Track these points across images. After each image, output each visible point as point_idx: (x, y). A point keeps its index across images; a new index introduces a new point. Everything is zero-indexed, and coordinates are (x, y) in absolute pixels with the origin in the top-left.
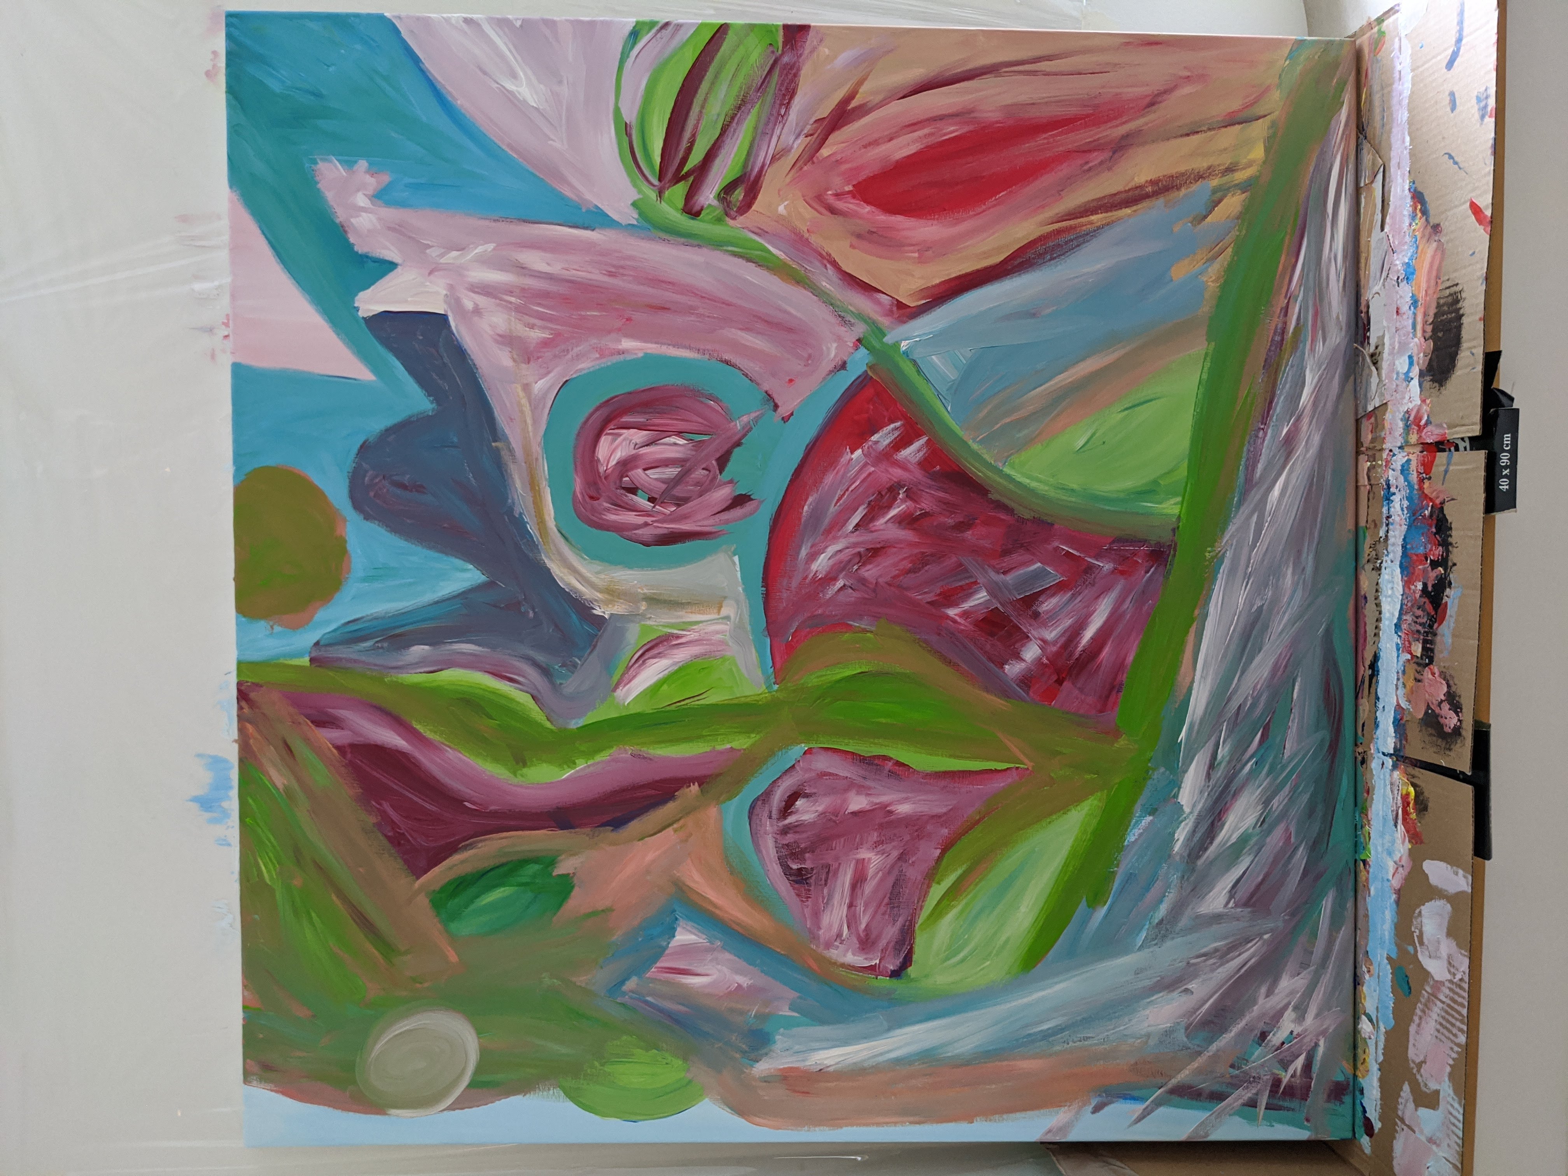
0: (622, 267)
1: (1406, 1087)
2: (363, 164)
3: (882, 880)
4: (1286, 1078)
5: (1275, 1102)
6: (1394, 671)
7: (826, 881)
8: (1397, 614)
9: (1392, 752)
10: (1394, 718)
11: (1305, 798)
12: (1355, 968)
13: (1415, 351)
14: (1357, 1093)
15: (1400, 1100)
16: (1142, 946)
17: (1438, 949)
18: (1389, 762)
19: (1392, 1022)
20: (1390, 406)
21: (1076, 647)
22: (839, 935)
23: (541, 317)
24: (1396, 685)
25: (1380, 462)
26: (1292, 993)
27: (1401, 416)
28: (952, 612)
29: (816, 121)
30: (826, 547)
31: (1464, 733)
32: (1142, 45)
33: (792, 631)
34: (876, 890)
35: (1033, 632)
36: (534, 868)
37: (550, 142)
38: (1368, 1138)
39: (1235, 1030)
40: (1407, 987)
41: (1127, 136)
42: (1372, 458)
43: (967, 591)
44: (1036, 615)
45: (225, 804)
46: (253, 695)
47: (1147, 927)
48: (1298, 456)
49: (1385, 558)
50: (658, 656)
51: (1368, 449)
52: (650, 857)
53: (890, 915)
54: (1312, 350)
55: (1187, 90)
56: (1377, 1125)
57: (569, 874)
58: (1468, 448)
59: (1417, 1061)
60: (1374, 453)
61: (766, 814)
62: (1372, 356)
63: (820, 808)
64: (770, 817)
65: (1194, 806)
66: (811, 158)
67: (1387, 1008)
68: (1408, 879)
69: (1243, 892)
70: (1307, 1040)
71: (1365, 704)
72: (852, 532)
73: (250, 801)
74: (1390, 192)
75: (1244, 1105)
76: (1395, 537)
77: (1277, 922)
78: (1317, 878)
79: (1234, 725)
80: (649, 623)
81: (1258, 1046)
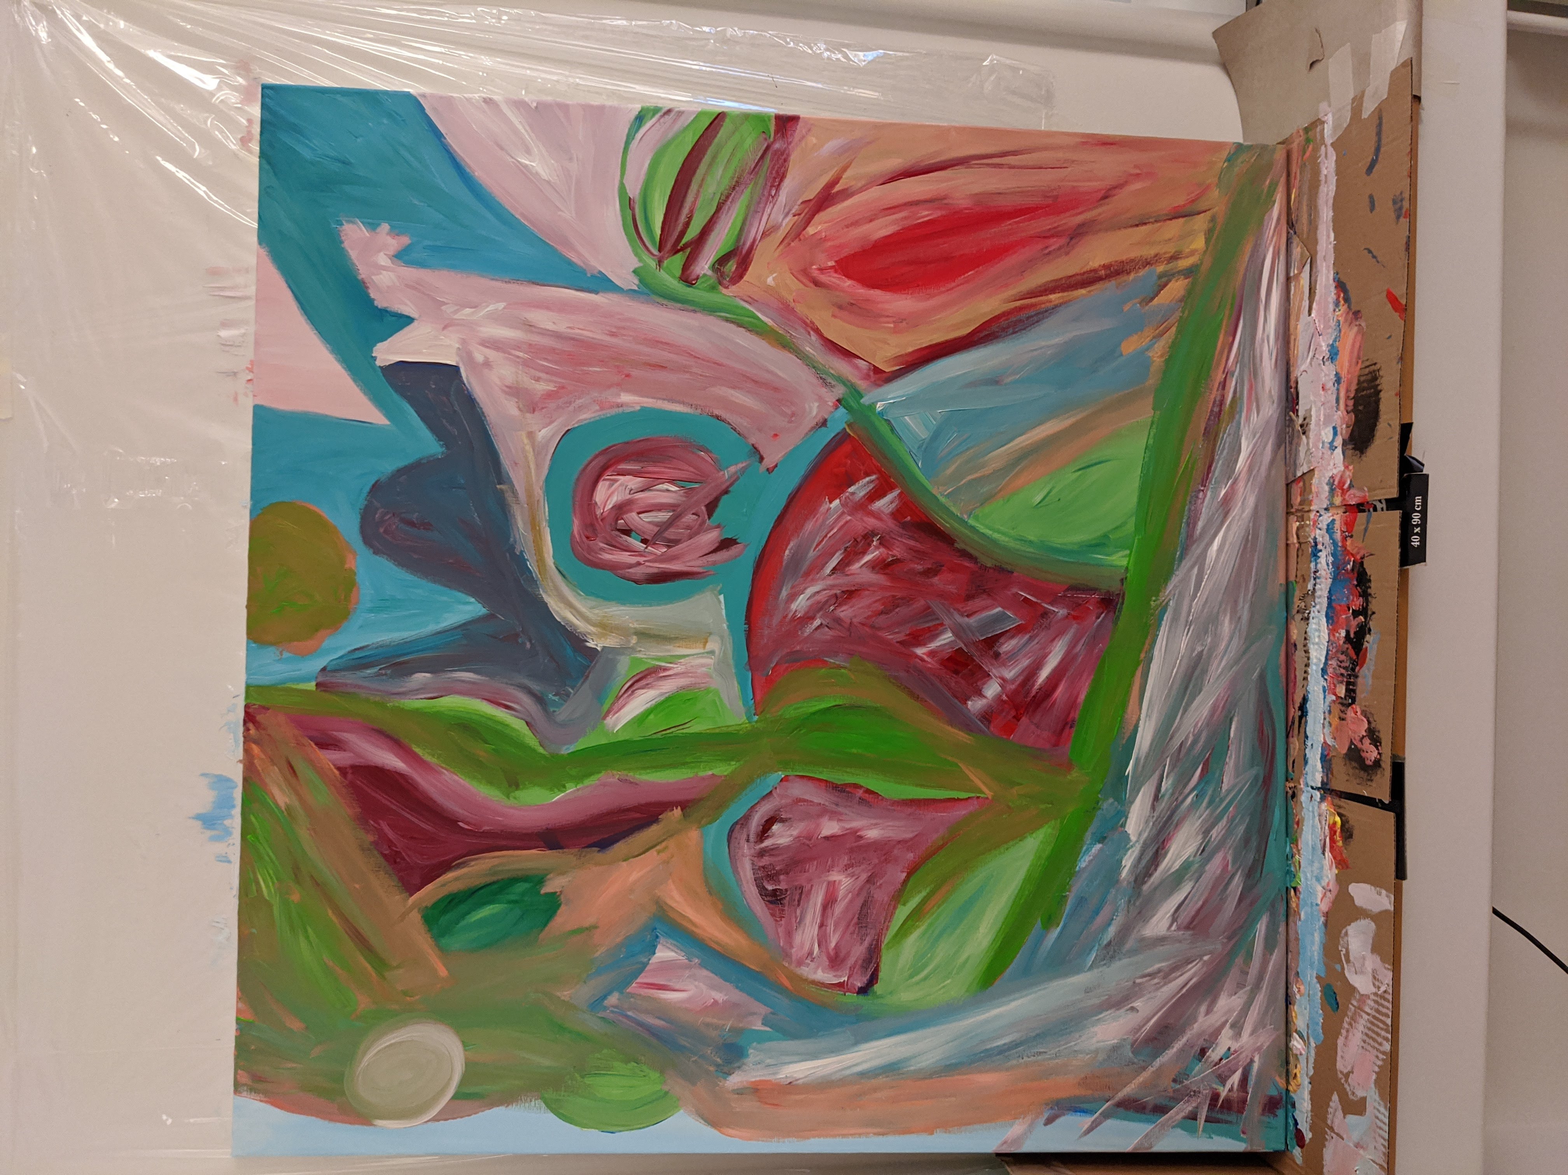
0: (624, 328)
1: (1335, 1097)
2: (385, 227)
3: (851, 901)
4: (1224, 1093)
5: (1214, 1115)
6: (1321, 711)
7: (799, 901)
8: (1323, 660)
9: (1319, 785)
10: (1322, 754)
11: (1241, 829)
12: (1287, 988)
13: (1339, 422)
14: (1289, 1107)
15: (1330, 1110)
16: (1091, 965)
17: (1363, 965)
18: (1317, 795)
19: (1322, 1037)
20: (1316, 472)
21: (1033, 685)
22: (810, 953)
23: (548, 371)
24: (1323, 724)
25: (1308, 522)
26: (1230, 1011)
27: (1326, 481)
28: (920, 651)
29: (804, 202)
30: (805, 589)
31: (1383, 764)
32: (1097, 145)
33: (772, 665)
34: (847, 909)
35: (994, 670)
36: (523, 886)
37: (560, 213)
38: (1299, 1149)
39: (1177, 1046)
40: (1334, 1002)
41: (1082, 225)
42: (1301, 519)
43: (933, 632)
44: (997, 655)
45: (227, 822)
46: (259, 718)
47: (1096, 948)
48: (1235, 516)
49: (1312, 609)
50: (647, 686)
51: (1297, 511)
52: (634, 876)
53: (858, 934)
54: (1248, 419)
55: (1137, 186)
56: (1308, 1136)
57: (555, 893)
58: (1385, 508)
59: (1345, 1071)
60: (1302, 514)
61: (745, 836)
62: (1301, 425)
63: (795, 833)
64: (748, 841)
65: (1140, 835)
66: (798, 236)
67: (1317, 1024)
68: (1335, 902)
69: (1185, 916)
70: (1244, 1055)
71: (1295, 743)
72: (830, 575)
73: (252, 819)
74: (1316, 281)
75: (1185, 1118)
76: (1321, 589)
77: (1217, 945)
78: (1252, 904)
79: (1177, 760)
80: (639, 655)
81: (1196, 1061)
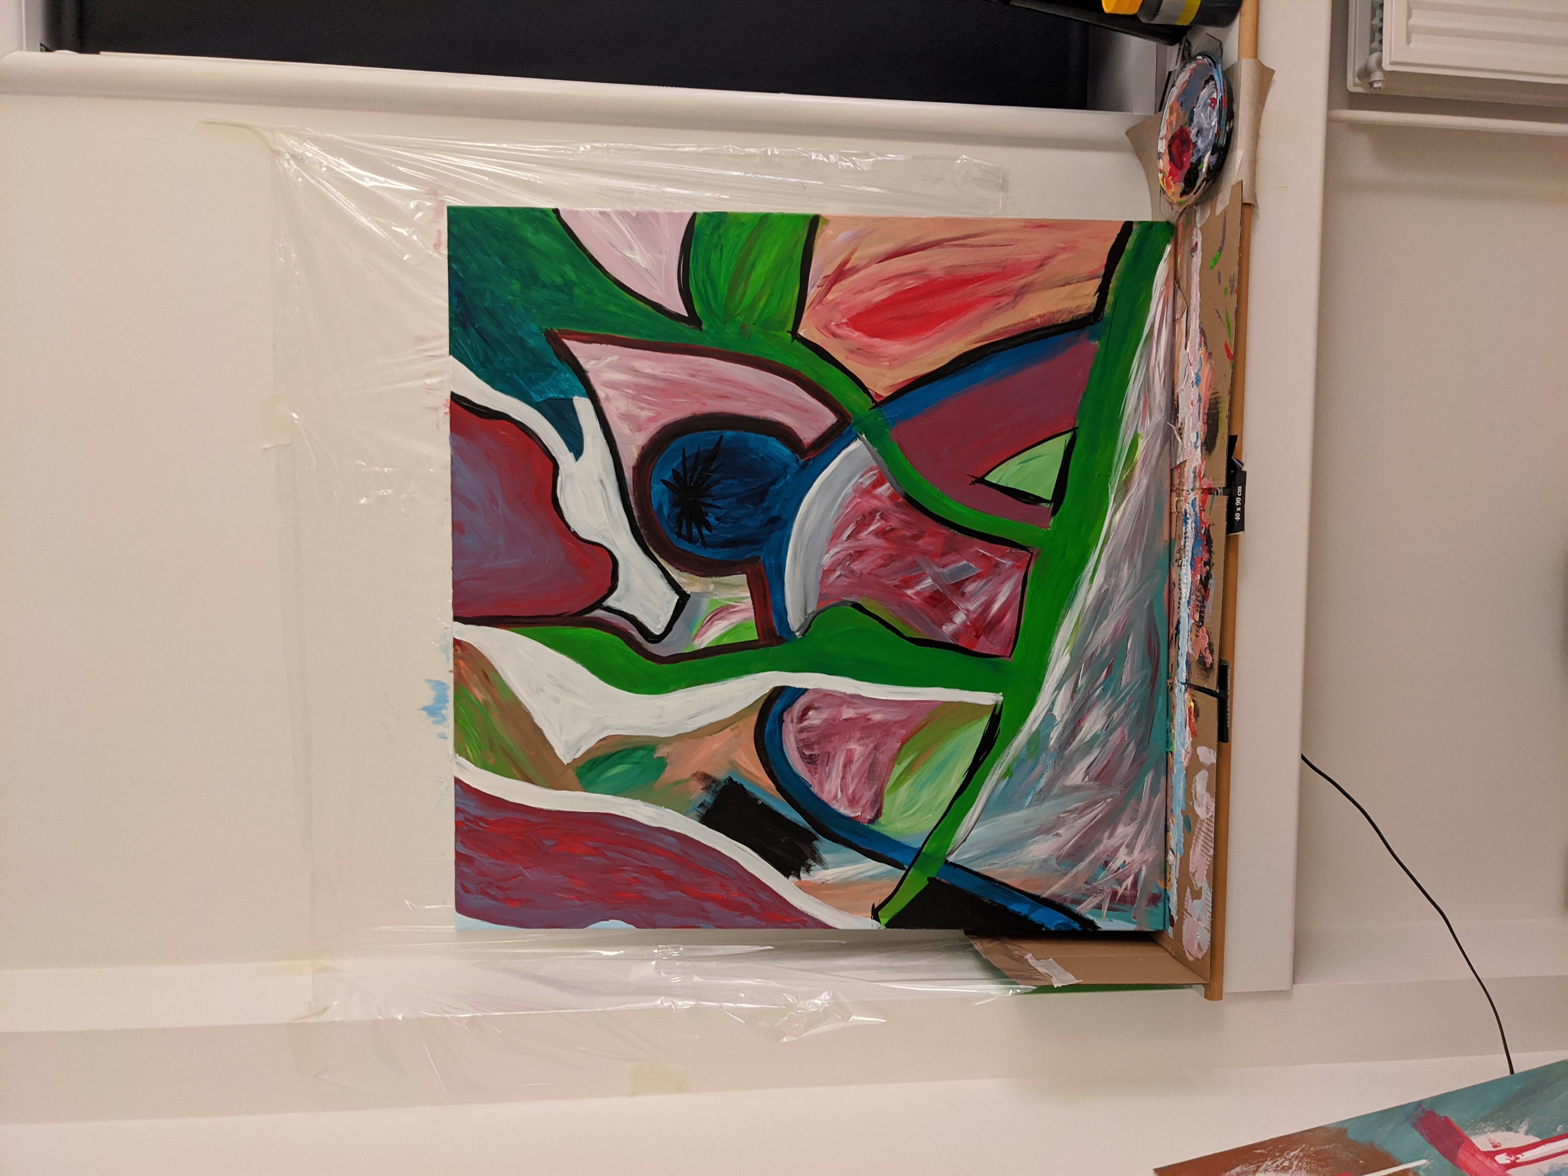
0: (700, 371)
1: (1188, 890)
3: (863, 762)
4: (1121, 891)
5: (1114, 906)
6: (1187, 630)
7: (827, 762)
8: (1188, 595)
9: (1185, 682)
10: (1186, 660)
11: (1135, 712)
12: (1166, 821)
13: (1199, 429)
14: (1167, 900)
15: (1186, 898)
16: (1029, 805)
17: (1202, 800)
18: (1183, 688)
19: (1183, 851)
20: (1187, 463)
21: (988, 614)
22: (835, 797)
23: (648, 403)
24: (1188, 639)
25: (1182, 498)
26: (1126, 836)
27: (1192, 470)
28: (909, 592)
29: (824, 277)
30: (829, 550)
31: (1215, 667)
32: (1033, 227)
34: (859, 769)
35: (961, 605)
36: (641, 753)
37: (655, 291)
38: (1171, 928)
39: (1088, 859)
40: (1188, 827)
41: (1024, 287)
42: (1179, 495)
43: (919, 579)
44: (963, 594)
45: (443, 712)
47: (1032, 793)
48: (1132, 494)
49: (1184, 559)
50: (721, 618)
51: (1177, 489)
52: (715, 747)
53: (868, 785)
54: (1143, 423)
55: (1063, 256)
56: (1176, 918)
57: (663, 757)
58: (1220, 494)
59: (1193, 872)
60: (1179, 491)
61: (789, 720)
62: (1180, 429)
63: (824, 717)
64: (792, 722)
65: (1063, 717)
66: (821, 301)
67: (1180, 842)
68: (1190, 761)
69: (1094, 771)
70: (1135, 866)
71: (1173, 651)
72: (846, 540)
73: (462, 710)
74: (1189, 327)
75: (1093, 908)
76: (1188, 546)
77: (1116, 791)
78: (1142, 764)
79: (1089, 665)
80: (715, 598)
81: (1102, 870)
